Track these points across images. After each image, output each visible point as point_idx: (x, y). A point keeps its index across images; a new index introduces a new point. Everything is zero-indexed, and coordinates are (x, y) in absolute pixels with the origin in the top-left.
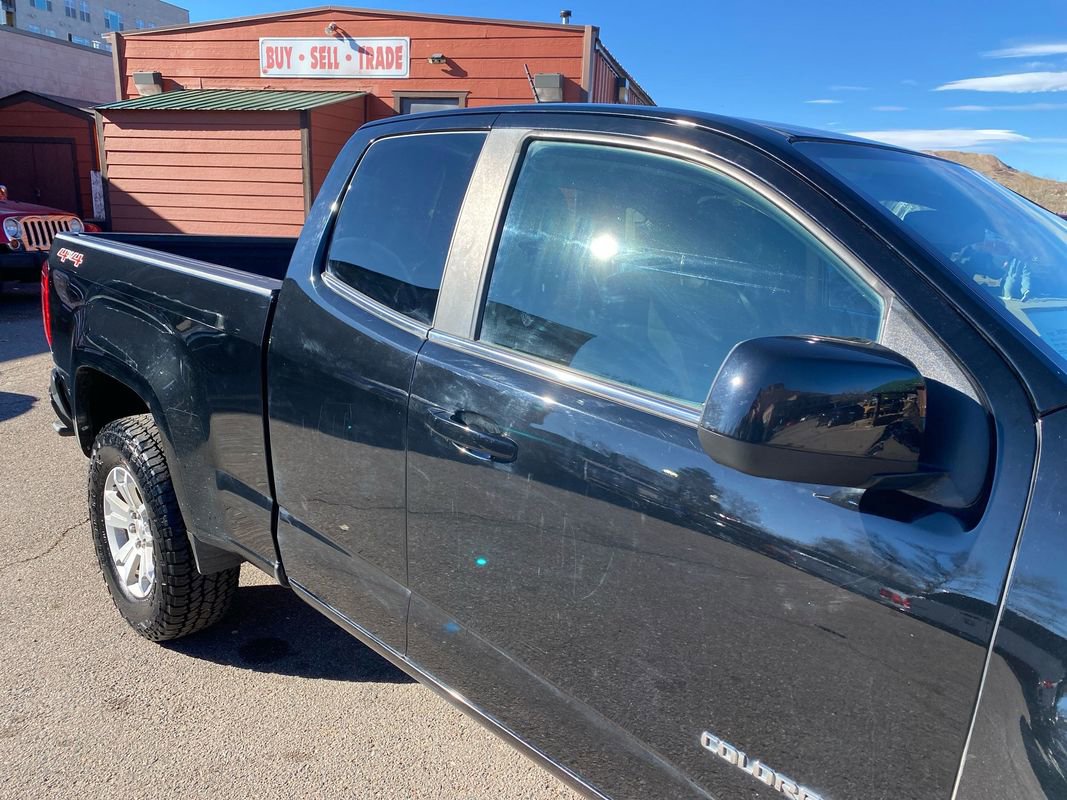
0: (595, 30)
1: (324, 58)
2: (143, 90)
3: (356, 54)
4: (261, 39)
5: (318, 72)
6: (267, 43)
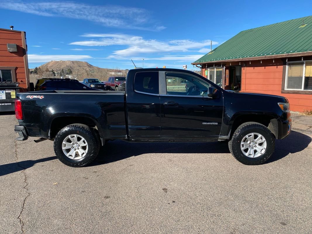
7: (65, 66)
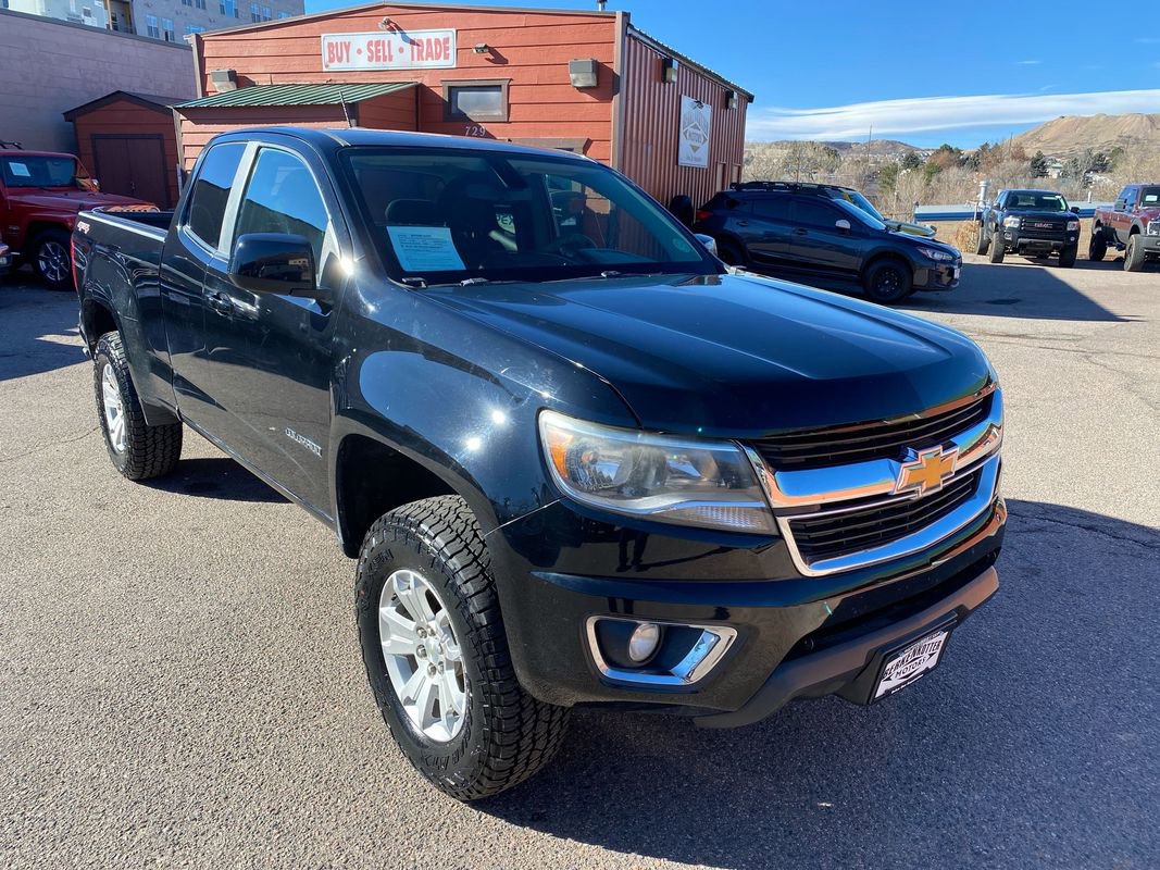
0: (626, 15)
1: (379, 51)
2: (220, 87)
3: (407, 46)
4: (323, 35)
5: (374, 65)
6: (329, 38)
7: (1115, 138)
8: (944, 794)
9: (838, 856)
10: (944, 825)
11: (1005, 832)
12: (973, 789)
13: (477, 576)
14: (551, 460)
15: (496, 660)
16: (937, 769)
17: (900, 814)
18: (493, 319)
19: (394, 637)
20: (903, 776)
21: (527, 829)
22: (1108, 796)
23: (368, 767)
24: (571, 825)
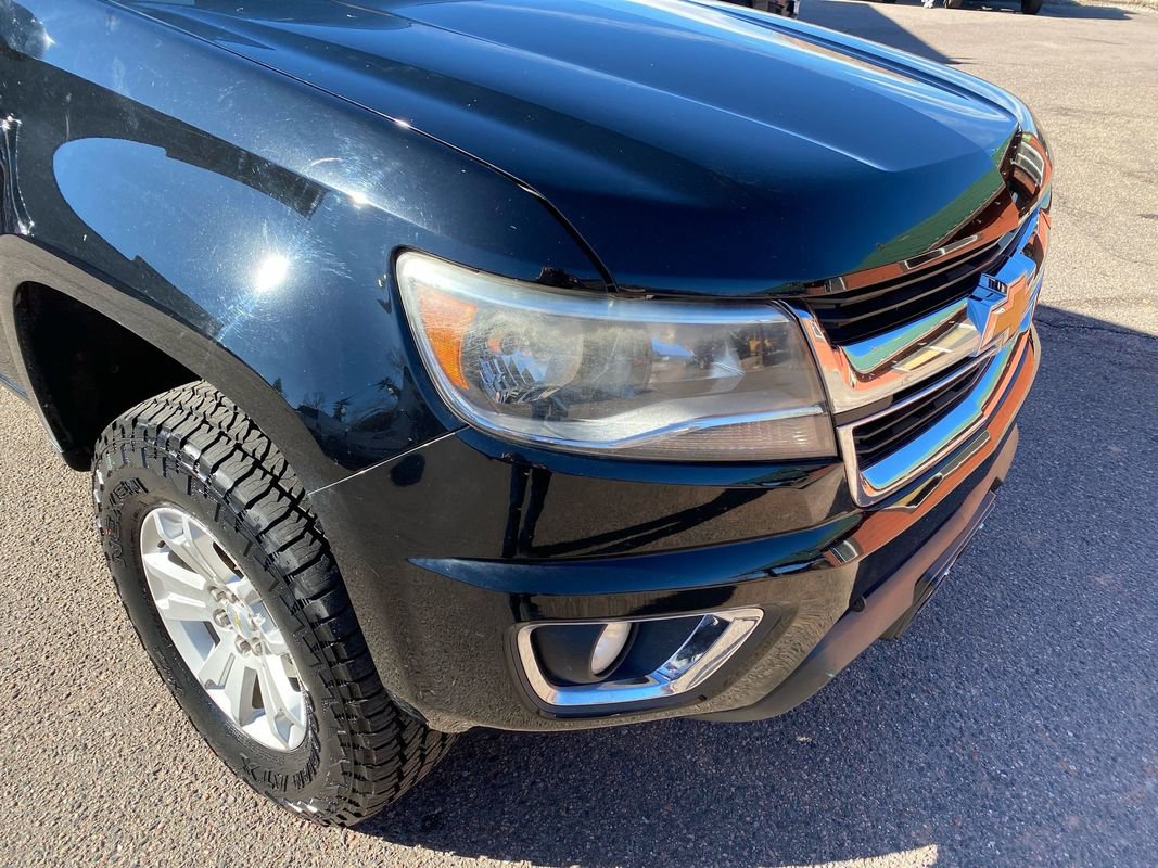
8: (936, 693)
9: (837, 814)
10: (948, 741)
11: (1017, 739)
12: (967, 679)
13: (301, 537)
14: (431, 355)
15: (352, 669)
16: (919, 656)
17: (894, 733)
18: (282, 57)
19: (174, 597)
20: (885, 674)
21: (418, 848)
22: (1110, 666)
23: (162, 773)
24: (481, 830)
